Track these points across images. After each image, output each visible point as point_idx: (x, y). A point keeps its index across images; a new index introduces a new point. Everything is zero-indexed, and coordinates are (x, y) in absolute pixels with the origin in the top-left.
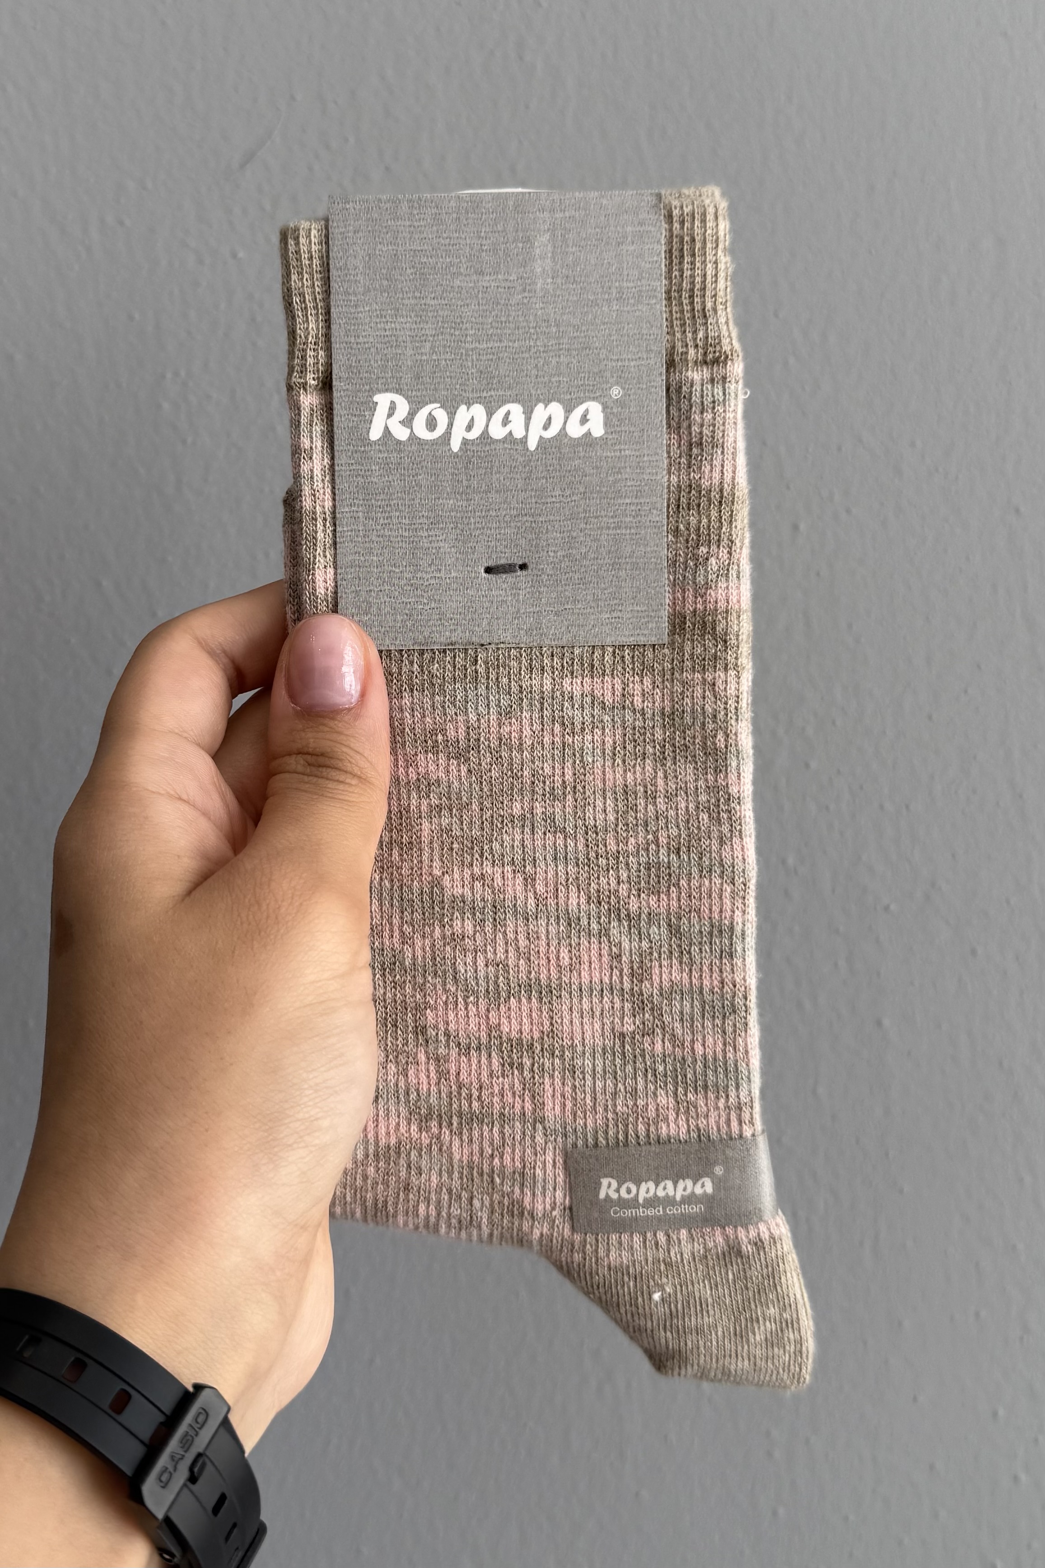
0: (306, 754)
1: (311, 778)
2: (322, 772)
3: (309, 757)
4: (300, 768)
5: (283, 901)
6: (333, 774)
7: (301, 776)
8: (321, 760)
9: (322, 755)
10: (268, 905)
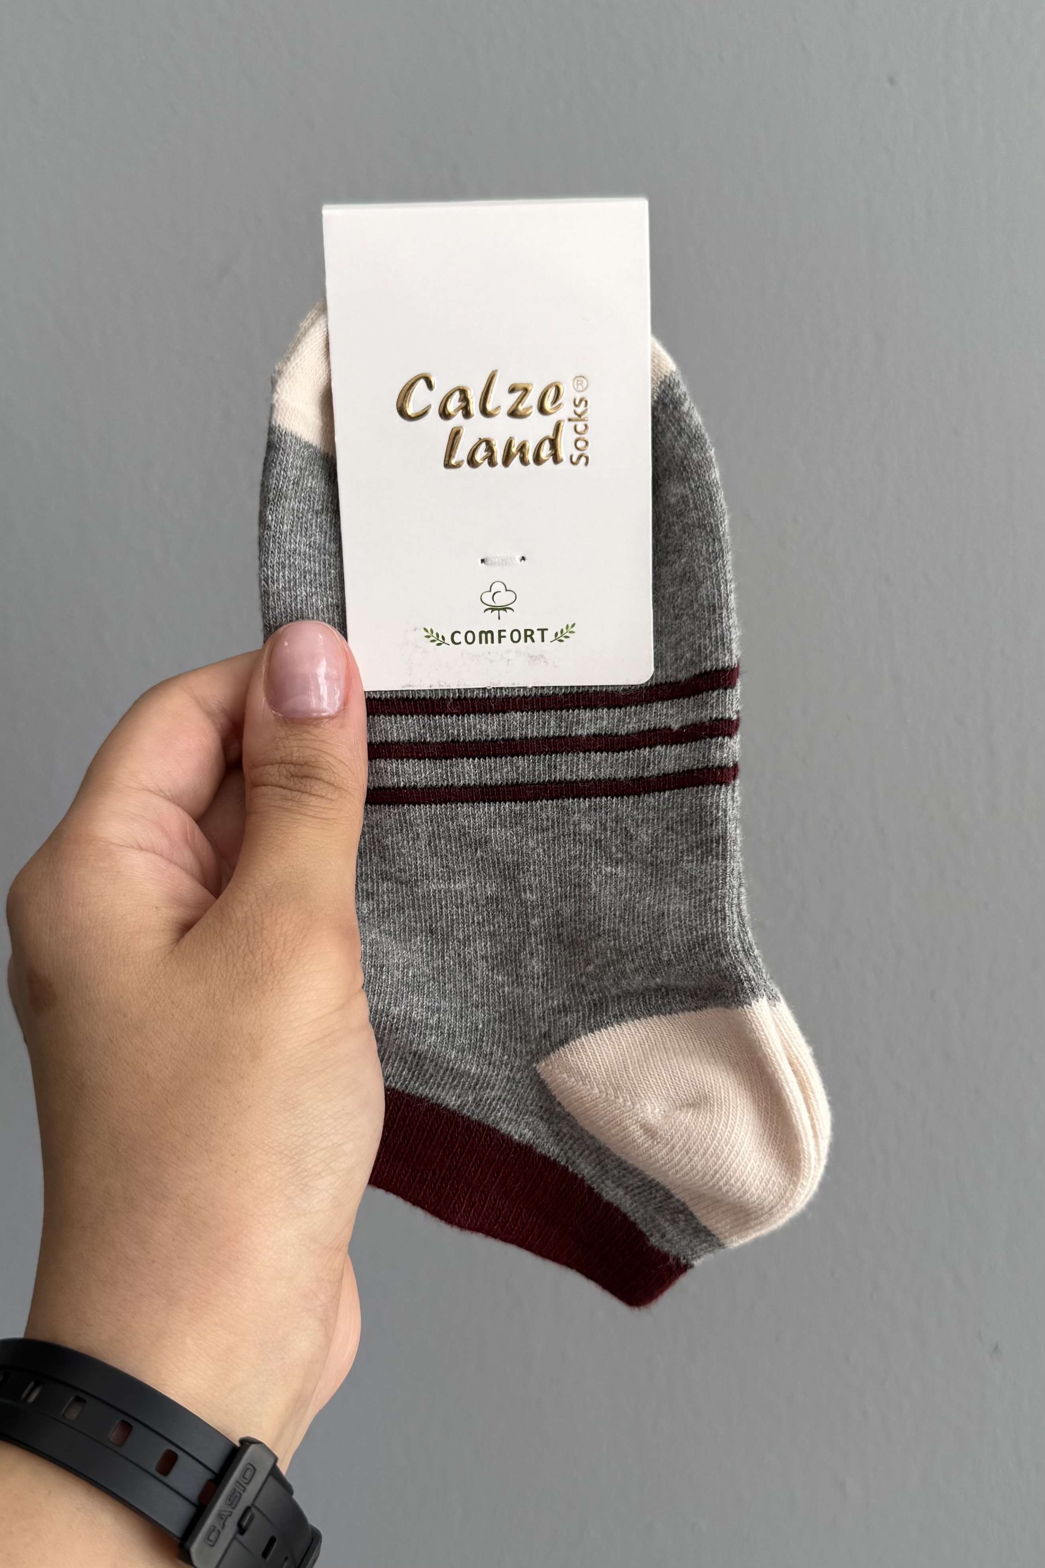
0: (289, 763)
1: (295, 794)
2: (305, 786)
3: (292, 768)
4: (283, 781)
5: (276, 947)
6: (318, 788)
7: (285, 792)
8: (305, 770)
9: (306, 764)
10: (262, 953)
